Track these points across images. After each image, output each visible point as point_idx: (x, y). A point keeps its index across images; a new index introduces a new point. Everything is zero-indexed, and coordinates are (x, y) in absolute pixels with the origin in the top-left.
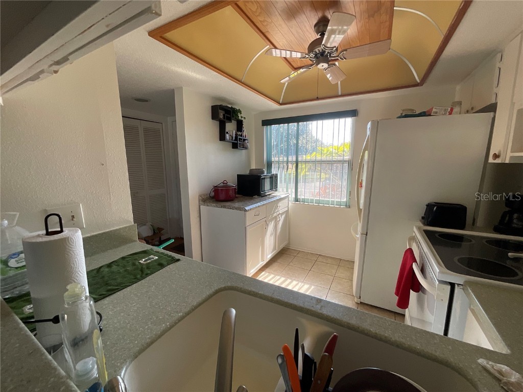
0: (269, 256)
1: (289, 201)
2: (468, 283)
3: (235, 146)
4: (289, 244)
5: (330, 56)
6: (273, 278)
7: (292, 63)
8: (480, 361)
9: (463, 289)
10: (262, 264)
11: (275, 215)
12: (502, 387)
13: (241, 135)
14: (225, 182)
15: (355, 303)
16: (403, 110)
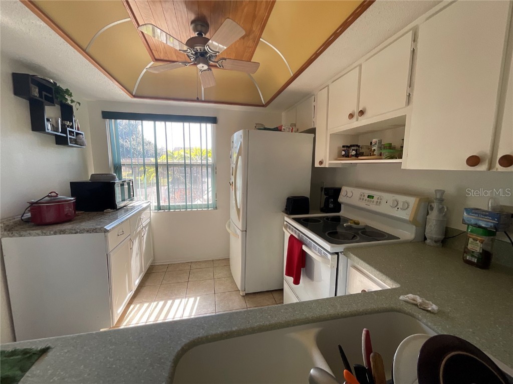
0: (137, 282)
1: (150, 210)
2: (347, 249)
3: (61, 141)
4: (154, 260)
5: (210, 59)
6: (148, 307)
7: (153, 51)
8: (401, 298)
9: (344, 255)
10: (129, 295)
11: (139, 229)
12: (420, 308)
13: (72, 127)
14: (53, 194)
15: (241, 297)
16: (257, 124)
